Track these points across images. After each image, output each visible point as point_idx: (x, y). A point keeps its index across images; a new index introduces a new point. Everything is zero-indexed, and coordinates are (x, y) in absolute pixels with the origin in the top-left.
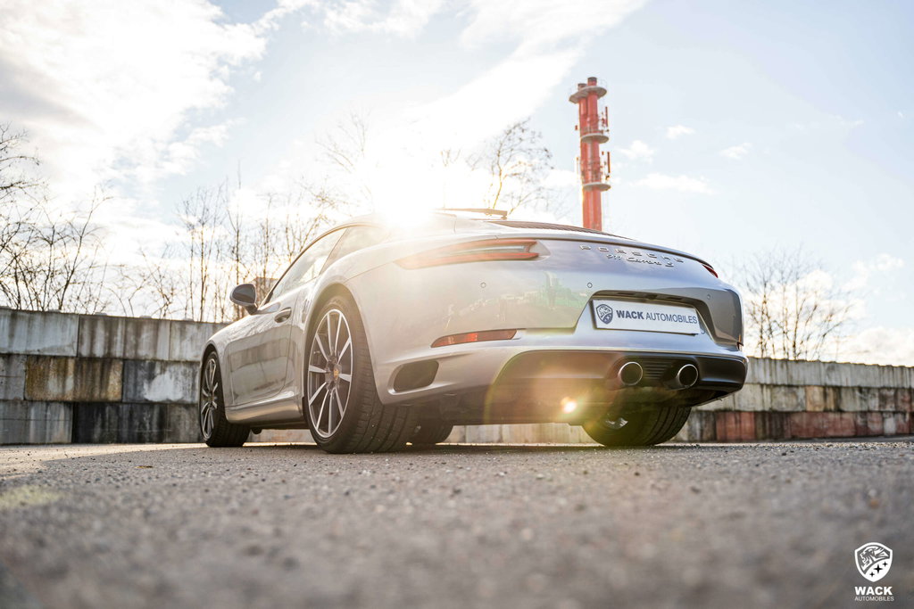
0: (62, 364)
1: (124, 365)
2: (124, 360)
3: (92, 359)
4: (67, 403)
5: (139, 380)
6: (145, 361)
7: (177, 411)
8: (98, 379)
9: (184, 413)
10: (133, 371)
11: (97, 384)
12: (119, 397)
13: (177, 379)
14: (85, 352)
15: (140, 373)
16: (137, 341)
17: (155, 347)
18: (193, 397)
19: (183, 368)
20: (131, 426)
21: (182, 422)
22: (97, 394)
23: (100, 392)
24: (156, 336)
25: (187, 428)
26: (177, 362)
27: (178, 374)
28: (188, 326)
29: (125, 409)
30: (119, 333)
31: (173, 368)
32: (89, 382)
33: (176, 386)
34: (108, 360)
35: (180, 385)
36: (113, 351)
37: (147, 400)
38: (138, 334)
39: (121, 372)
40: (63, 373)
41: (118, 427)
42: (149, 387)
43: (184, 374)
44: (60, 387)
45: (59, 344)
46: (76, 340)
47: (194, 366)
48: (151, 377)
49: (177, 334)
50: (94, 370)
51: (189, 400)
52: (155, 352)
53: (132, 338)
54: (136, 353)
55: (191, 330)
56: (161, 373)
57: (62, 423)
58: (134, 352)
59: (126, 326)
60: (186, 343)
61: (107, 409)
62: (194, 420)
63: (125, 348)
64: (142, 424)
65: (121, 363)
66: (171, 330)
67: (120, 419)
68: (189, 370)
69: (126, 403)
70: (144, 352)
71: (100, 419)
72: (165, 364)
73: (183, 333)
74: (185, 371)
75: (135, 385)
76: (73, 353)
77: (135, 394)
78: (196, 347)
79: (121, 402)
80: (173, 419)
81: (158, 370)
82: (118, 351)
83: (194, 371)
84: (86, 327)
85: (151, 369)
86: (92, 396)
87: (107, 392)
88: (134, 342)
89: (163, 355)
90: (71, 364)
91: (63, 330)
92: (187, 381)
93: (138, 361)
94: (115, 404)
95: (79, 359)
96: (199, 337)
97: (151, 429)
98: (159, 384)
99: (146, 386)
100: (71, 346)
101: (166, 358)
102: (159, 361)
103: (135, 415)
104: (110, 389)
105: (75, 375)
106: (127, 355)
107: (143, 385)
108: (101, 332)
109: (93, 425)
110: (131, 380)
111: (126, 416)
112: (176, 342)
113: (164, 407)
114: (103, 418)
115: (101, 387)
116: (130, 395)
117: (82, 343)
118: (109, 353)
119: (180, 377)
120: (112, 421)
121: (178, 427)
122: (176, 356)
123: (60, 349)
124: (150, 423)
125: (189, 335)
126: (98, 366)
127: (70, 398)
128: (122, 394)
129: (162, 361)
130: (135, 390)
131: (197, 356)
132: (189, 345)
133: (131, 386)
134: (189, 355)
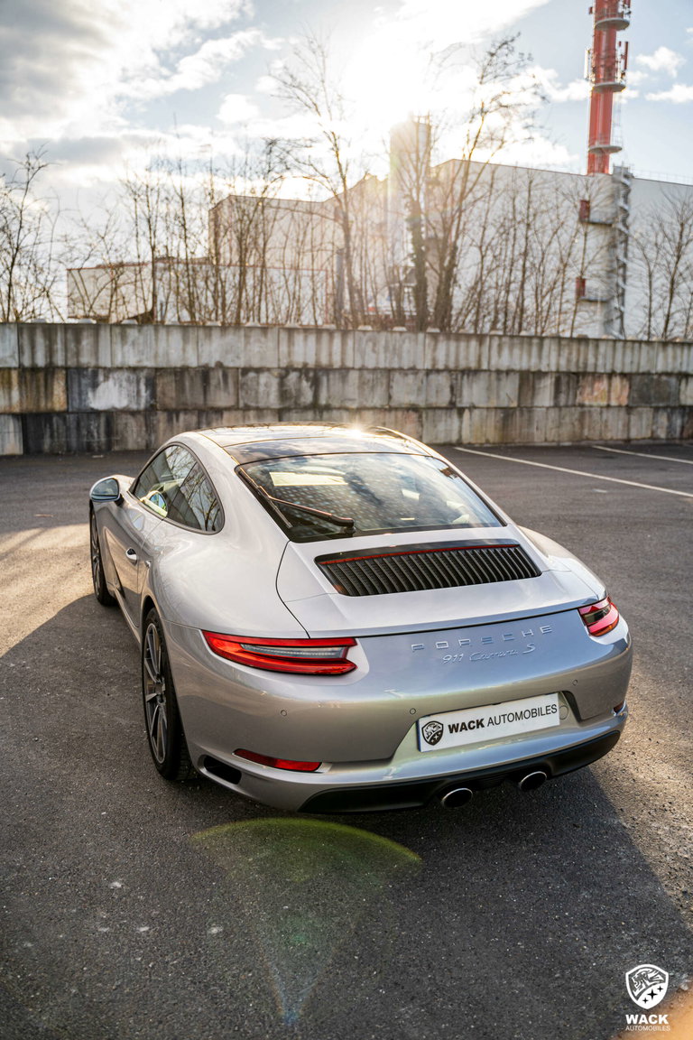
0: (6, 375)
1: (67, 374)
2: (67, 368)
3: (34, 369)
4: (15, 415)
5: (83, 388)
6: (87, 368)
7: (122, 421)
8: (42, 390)
9: (131, 421)
10: (77, 380)
11: (42, 394)
12: (65, 407)
13: (121, 386)
14: (27, 362)
15: (84, 381)
16: (78, 349)
17: (96, 353)
18: (138, 403)
19: (126, 374)
21: (129, 429)
22: (43, 404)
23: (46, 403)
24: (96, 342)
25: (135, 435)
26: (120, 369)
27: (121, 381)
29: (71, 418)
30: (59, 342)
31: (116, 375)
32: (35, 393)
33: (120, 392)
34: (50, 370)
35: (124, 392)
36: (54, 360)
37: (92, 409)
38: (78, 341)
39: (64, 380)
40: (7, 385)
41: (67, 437)
42: (94, 396)
43: (128, 380)
44: (8, 399)
46: (17, 350)
47: (137, 372)
48: (95, 386)
49: (117, 339)
50: (39, 380)
51: (134, 407)
52: (97, 359)
53: (72, 346)
54: (78, 361)
55: (132, 334)
56: (104, 381)
57: (12, 435)
58: (75, 360)
59: (66, 333)
60: (128, 348)
61: (54, 419)
62: (141, 426)
63: (66, 356)
64: (90, 433)
65: (64, 372)
66: (111, 336)
67: (68, 429)
68: (133, 377)
69: (72, 413)
70: (86, 359)
71: (48, 430)
72: (108, 371)
73: (124, 337)
74: (129, 377)
75: (80, 394)
76: (15, 364)
77: (80, 403)
78: (139, 351)
79: (67, 412)
80: (120, 427)
81: (101, 378)
82: (59, 360)
83: (137, 377)
84: (26, 337)
85: (94, 376)
86: (39, 407)
87: (52, 402)
88: (75, 349)
89: (105, 361)
90: (14, 375)
91: (3, 341)
92: (132, 388)
93: (80, 370)
94: (61, 414)
95: (22, 369)
96: (140, 341)
97: (99, 437)
98: (104, 392)
99: (90, 395)
100: (12, 357)
101: (109, 365)
102: (101, 368)
103: (82, 424)
104: (55, 399)
105: (20, 387)
106: (69, 363)
107: (87, 394)
108: (40, 342)
109: (42, 436)
110: (76, 389)
111: (73, 426)
112: (118, 347)
113: (110, 416)
114: (51, 428)
115: (47, 398)
116: (76, 404)
117: (23, 353)
118: (51, 363)
119: (124, 384)
120: (60, 431)
121: (126, 435)
122: (118, 362)
123: (2, 360)
124: (98, 433)
125: (130, 339)
126: (41, 375)
127: (17, 410)
128: (68, 403)
129: (105, 368)
130: (80, 399)
131: (140, 361)
132: (131, 351)
133: (76, 396)
134: (132, 362)
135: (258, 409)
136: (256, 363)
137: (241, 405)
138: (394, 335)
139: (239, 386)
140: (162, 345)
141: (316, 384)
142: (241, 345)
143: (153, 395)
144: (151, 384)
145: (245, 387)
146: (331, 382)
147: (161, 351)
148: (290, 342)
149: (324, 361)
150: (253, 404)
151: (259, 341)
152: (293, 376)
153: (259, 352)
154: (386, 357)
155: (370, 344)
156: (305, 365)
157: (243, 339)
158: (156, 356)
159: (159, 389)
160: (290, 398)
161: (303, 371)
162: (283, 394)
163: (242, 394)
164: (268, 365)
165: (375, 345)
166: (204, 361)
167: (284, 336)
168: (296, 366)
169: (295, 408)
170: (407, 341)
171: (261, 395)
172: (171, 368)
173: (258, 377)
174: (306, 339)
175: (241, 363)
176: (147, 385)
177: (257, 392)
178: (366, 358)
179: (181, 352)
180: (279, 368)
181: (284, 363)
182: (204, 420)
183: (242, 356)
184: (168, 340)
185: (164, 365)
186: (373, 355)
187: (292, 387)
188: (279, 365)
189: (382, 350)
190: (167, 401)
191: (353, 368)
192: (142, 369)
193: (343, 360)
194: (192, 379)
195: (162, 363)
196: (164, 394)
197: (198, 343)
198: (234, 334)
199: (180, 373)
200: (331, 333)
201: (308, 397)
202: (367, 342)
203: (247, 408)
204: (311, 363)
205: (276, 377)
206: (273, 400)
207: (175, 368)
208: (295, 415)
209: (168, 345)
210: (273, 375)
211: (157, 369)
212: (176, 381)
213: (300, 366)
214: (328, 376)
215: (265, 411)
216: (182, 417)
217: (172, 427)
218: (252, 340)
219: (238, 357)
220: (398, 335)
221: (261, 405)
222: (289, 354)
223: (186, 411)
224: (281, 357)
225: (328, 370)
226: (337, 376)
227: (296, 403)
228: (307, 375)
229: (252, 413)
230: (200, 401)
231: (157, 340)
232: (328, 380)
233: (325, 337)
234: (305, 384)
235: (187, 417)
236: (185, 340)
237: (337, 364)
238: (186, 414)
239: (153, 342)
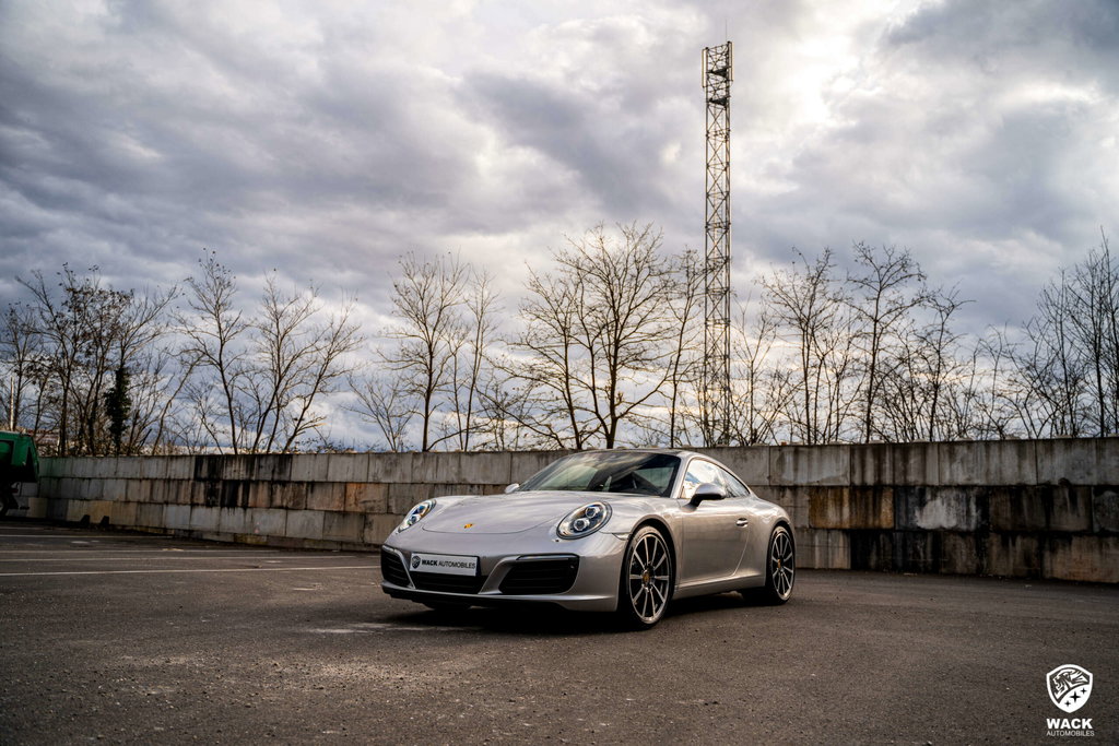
0: (839, 493)
1: (894, 494)
2: (894, 487)
3: (864, 488)
4: (844, 531)
5: (910, 507)
6: (914, 487)
7: (951, 540)
8: (871, 507)
9: (960, 542)
10: (904, 498)
11: (870, 512)
12: (892, 525)
13: (949, 505)
14: (857, 481)
15: (911, 500)
16: (905, 466)
17: (923, 471)
18: (968, 524)
19: (955, 493)
20: (905, 554)
21: (958, 551)
22: (871, 521)
23: (874, 520)
24: (924, 460)
25: (964, 558)
26: (948, 487)
27: (950, 500)
28: (957, 448)
29: (898, 536)
30: (887, 461)
31: (944, 493)
32: (863, 511)
33: (948, 512)
34: (879, 488)
35: (953, 511)
36: (883, 478)
37: (919, 528)
38: (906, 460)
39: (892, 499)
40: (839, 503)
41: (893, 555)
42: (921, 514)
43: (957, 499)
44: (839, 515)
45: (835, 474)
46: (849, 470)
47: (967, 490)
48: (922, 504)
49: (946, 457)
50: (868, 498)
51: (963, 527)
52: (925, 477)
53: (900, 464)
54: (905, 480)
55: (962, 451)
56: (932, 500)
57: (841, 549)
58: (903, 478)
59: (894, 452)
60: (956, 465)
61: (881, 536)
62: (971, 549)
63: (894, 475)
64: (916, 553)
65: (892, 490)
66: (940, 454)
67: (894, 547)
68: (962, 495)
69: (898, 531)
70: (913, 478)
71: (875, 547)
72: (936, 490)
73: (952, 455)
74: (958, 496)
75: (907, 512)
76: (847, 483)
77: (907, 521)
78: (968, 468)
79: (893, 529)
80: (948, 548)
81: (929, 497)
82: (887, 479)
83: (967, 495)
84: (857, 456)
85: (921, 495)
86: (867, 523)
87: (880, 520)
88: (903, 468)
89: (933, 479)
90: (846, 493)
91: (837, 462)
92: (961, 507)
93: (907, 488)
94: (889, 532)
95: (853, 488)
96: (971, 458)
97: (925, 558)
98: (932, 511)
99: (917, 514)
100: (844, 476)
101: (936, 483)
102: (929, 486)
103: (909, 543)
104: (883, 517)
105: (850, 504)
106: (897, 482)
107: (914, 512)
108: (870, 461)
109: (869, 553)
110: (903, 508)
111: (899, 544)
112: (946, 465)
113: (938, 534)
114: (878, 545)
115: (874, 515)
116: (903, 522)
117: (854, 472)
118: (879, 481)
119: (953, 503)
120: (887, 548)
121: (954, 556)
122: (947, 479)
123: (836, 479)
124: (924, 553)
125: (959, 457)
126: (870, 494)
127: (847, 526)
128: (895, 521)
129: (932, 486)
130: (907, 517)
131: (969, 479)
132: (960, 468)
133: (903, 514)
134: (961, 479)
140: (994, 461)
143: (985, 515)
144: (982, 503)
147: (993, 468)
158: (988, 473)
159: (991, 509)
166: (1044, 478)
172: (1004, 486)
176: (977, 504)
179: (1017, 469)
182: (1047, 545)
184: (1000, 456)
185: (997, 483)
190: (1001, 522)
192: (973, 487)
194: (1030, 498)
195: (994, 480)
196: (997, 514)
197: (1036, 457)
199: (1016, 492)
207: (1010, 486)
209: (1001, 462)
211: (988, 488)
212: (1011, 500)
216: (1019, 541)
217: (1008, 552)
223: (1025, 534)
230: (1042, 522)
231: (988, 456)
235: (1025, 541)
236: (1021, 455)
238: (1024, 537)
239: (984, 458)
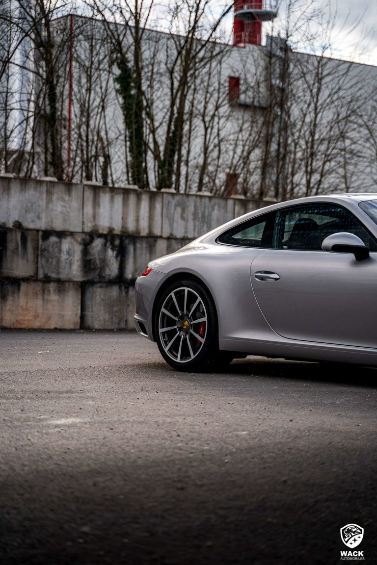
135: (59, 281)
136: (58, 226)
137: (41, 275)
138: (203, 200)
139: (38, 252)
141: (122, 253)
142: (43, 203)
145: (46, 253)
146: (138, 252)
148: (96, 203)
149: (131, 227)
150: (53, 275)
151: (64, 200)
152: (98, 243)
153: (62, 212)
154: (195, 225)
155: (179, 210)
156: (111, 230)
157: (44, 195)
160: (95, 269)
161: (109, 238)
162: (87, 264)
163: (42, 262)
164: (72, 229)
165: (183, 211)
167: (89, 194)
168: (101, 231)
169: (100, 282)
170: (216, 207)
171: (63, 264)
173: (60, 243)
174: (112, 199)
175: (42, 225)
177: (58, 261)
178: (175, 225)
180: (83, 232)
181: (88, 229)
183: (43, 215)
186: (181, 223)
187: (97, 256)
188: (83, 230)
189: (191, 217)
191: (161, 237)
193: (150, 227)
198: (35, 189)
200: (139, 196)
201: (113, 269)
202: (176, 206)
203: (47, 280)
204: (118, 228)
205: (80, 244)
206: (75, 271)
208: (99, 289)
210: (76, 240)
213: (105, 232)
214: (135, 244)
215: (67, 284)
218: (55, 197)
219: (39, 218)
220: (207, 200)
221: (63, 276)
222: (95, 216)
224: (85, 220)
225: (135, 237)
226: (144, 245)
227: (100, 276)
228: (112, 243)
229: (52, 286)
232: (135, 250)
233: (132, 198)
234: (110, 253)
237: (144, 232)
